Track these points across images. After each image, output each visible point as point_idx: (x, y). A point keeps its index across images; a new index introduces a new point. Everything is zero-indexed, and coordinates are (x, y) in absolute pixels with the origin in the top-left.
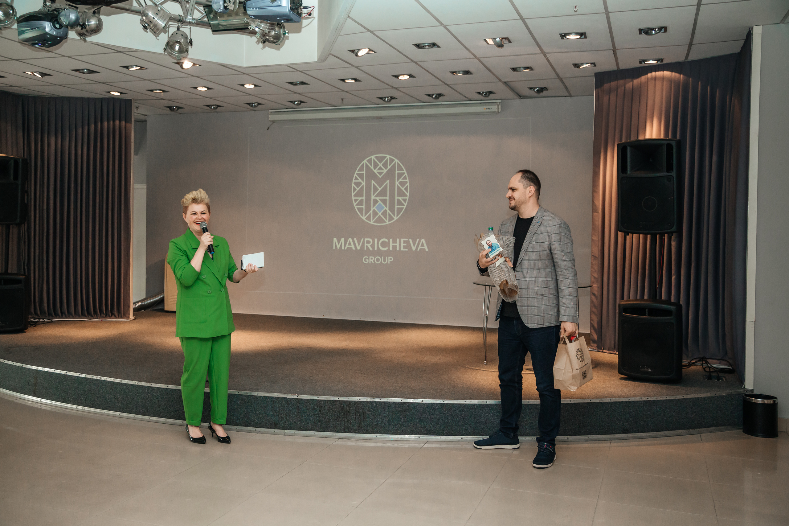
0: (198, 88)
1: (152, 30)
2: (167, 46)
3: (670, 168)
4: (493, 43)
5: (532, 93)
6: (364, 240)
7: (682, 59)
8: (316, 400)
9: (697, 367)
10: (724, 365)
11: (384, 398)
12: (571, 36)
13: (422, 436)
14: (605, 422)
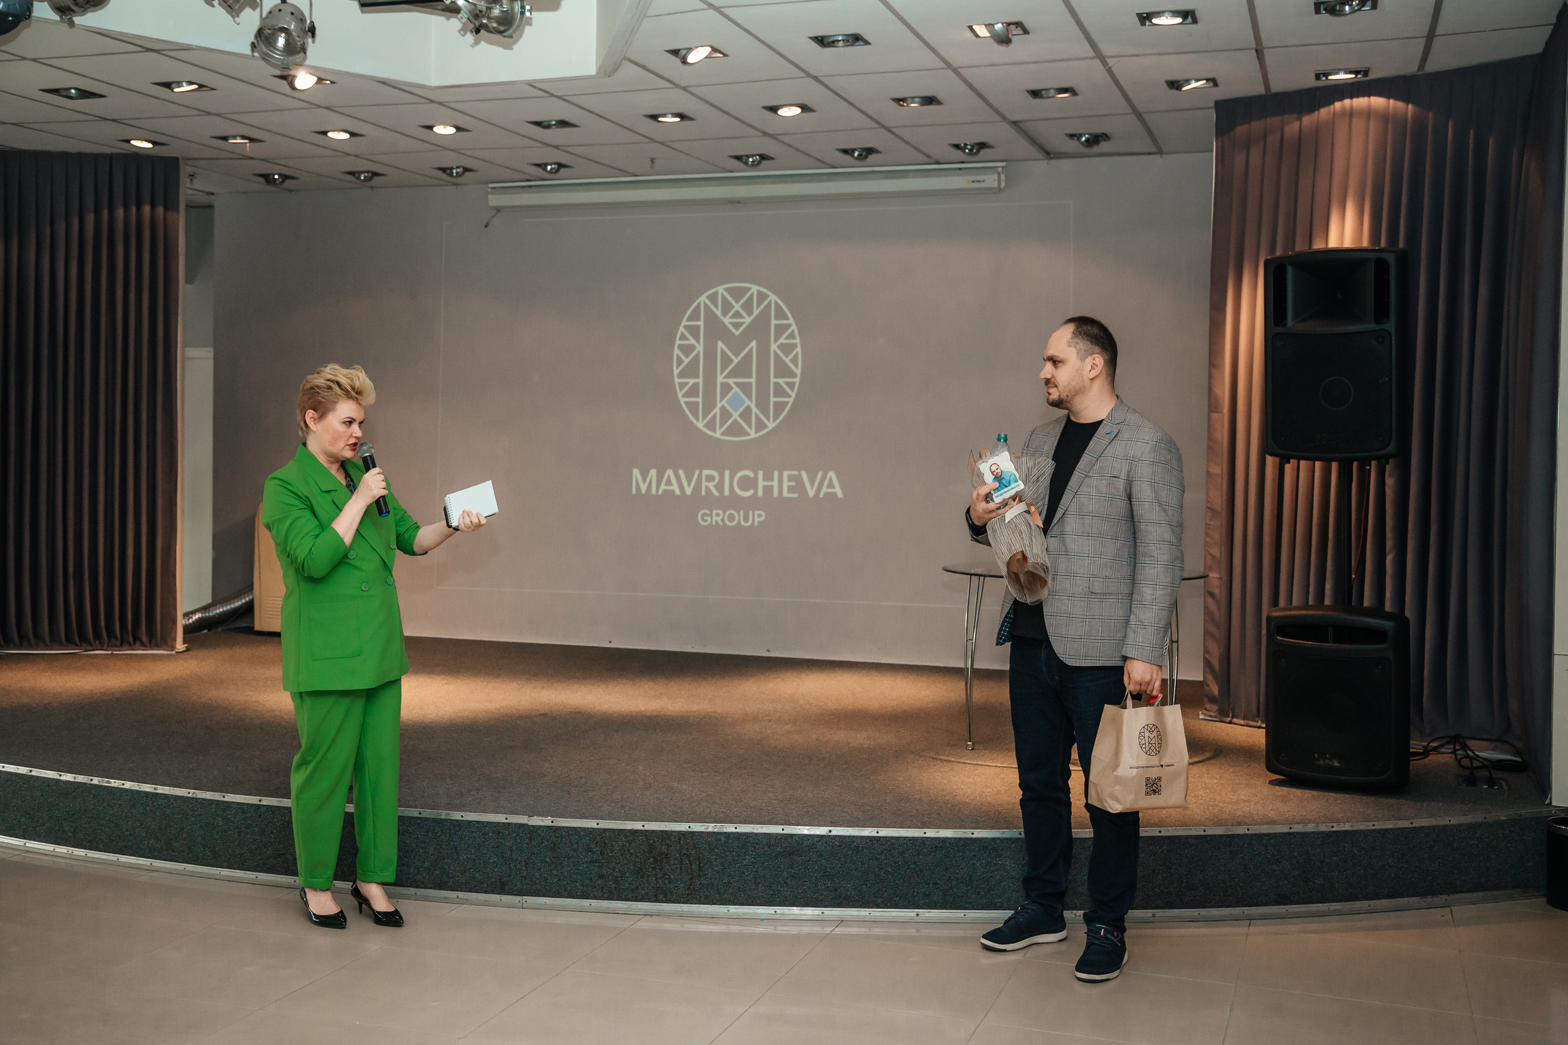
0: (330, 134)
1: (224, 2)
2: (258, 39)
3: (1381, 314)
4: (989, 35)
5: (1072, 146)
6: (700, 475)
7: (1411, 68)
8: (594, 829)
9: (1443, 758)
10: (1504, 752)
11: (745, 824)
12: (1163, 18)
13: (829, 909)
14: (1237, 880)
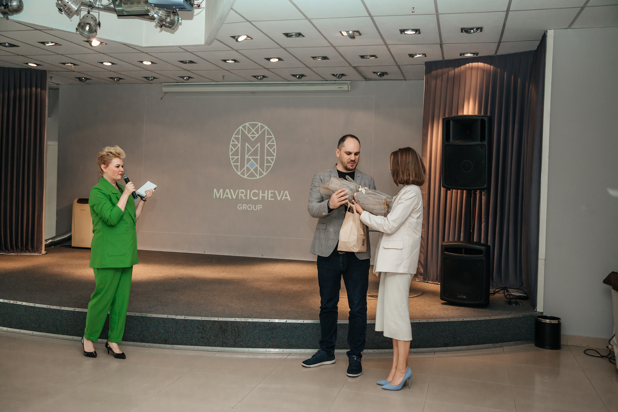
0: (104, 63)
1: (66, 12)
2: (79, 27)
3: (483, 138)
4: (347, 35)
5: (375, 76)
6: (239, 191)
7: (492, 53)
8: (200, 320)
9: (500, 295)
10: (521, 293)
11: (256, 318)
12: (409, 32)
13: (286, 349)
14: (430, 338)
